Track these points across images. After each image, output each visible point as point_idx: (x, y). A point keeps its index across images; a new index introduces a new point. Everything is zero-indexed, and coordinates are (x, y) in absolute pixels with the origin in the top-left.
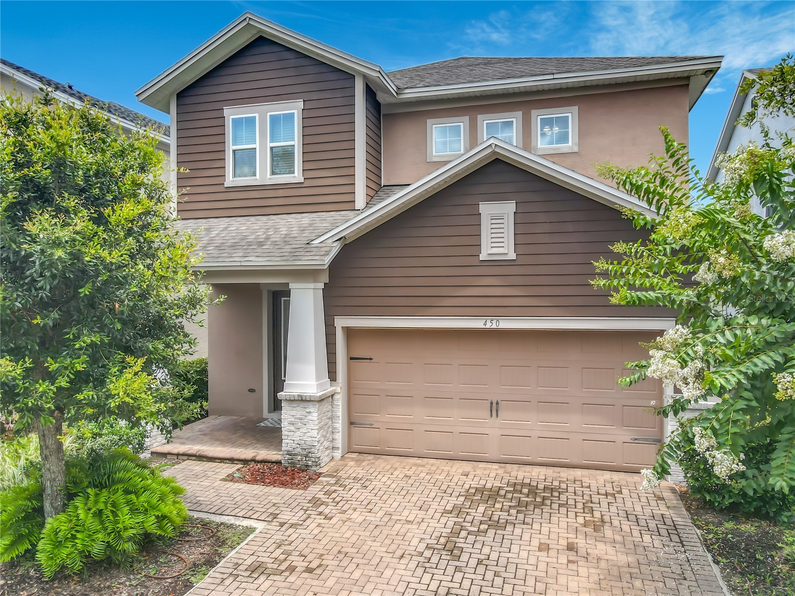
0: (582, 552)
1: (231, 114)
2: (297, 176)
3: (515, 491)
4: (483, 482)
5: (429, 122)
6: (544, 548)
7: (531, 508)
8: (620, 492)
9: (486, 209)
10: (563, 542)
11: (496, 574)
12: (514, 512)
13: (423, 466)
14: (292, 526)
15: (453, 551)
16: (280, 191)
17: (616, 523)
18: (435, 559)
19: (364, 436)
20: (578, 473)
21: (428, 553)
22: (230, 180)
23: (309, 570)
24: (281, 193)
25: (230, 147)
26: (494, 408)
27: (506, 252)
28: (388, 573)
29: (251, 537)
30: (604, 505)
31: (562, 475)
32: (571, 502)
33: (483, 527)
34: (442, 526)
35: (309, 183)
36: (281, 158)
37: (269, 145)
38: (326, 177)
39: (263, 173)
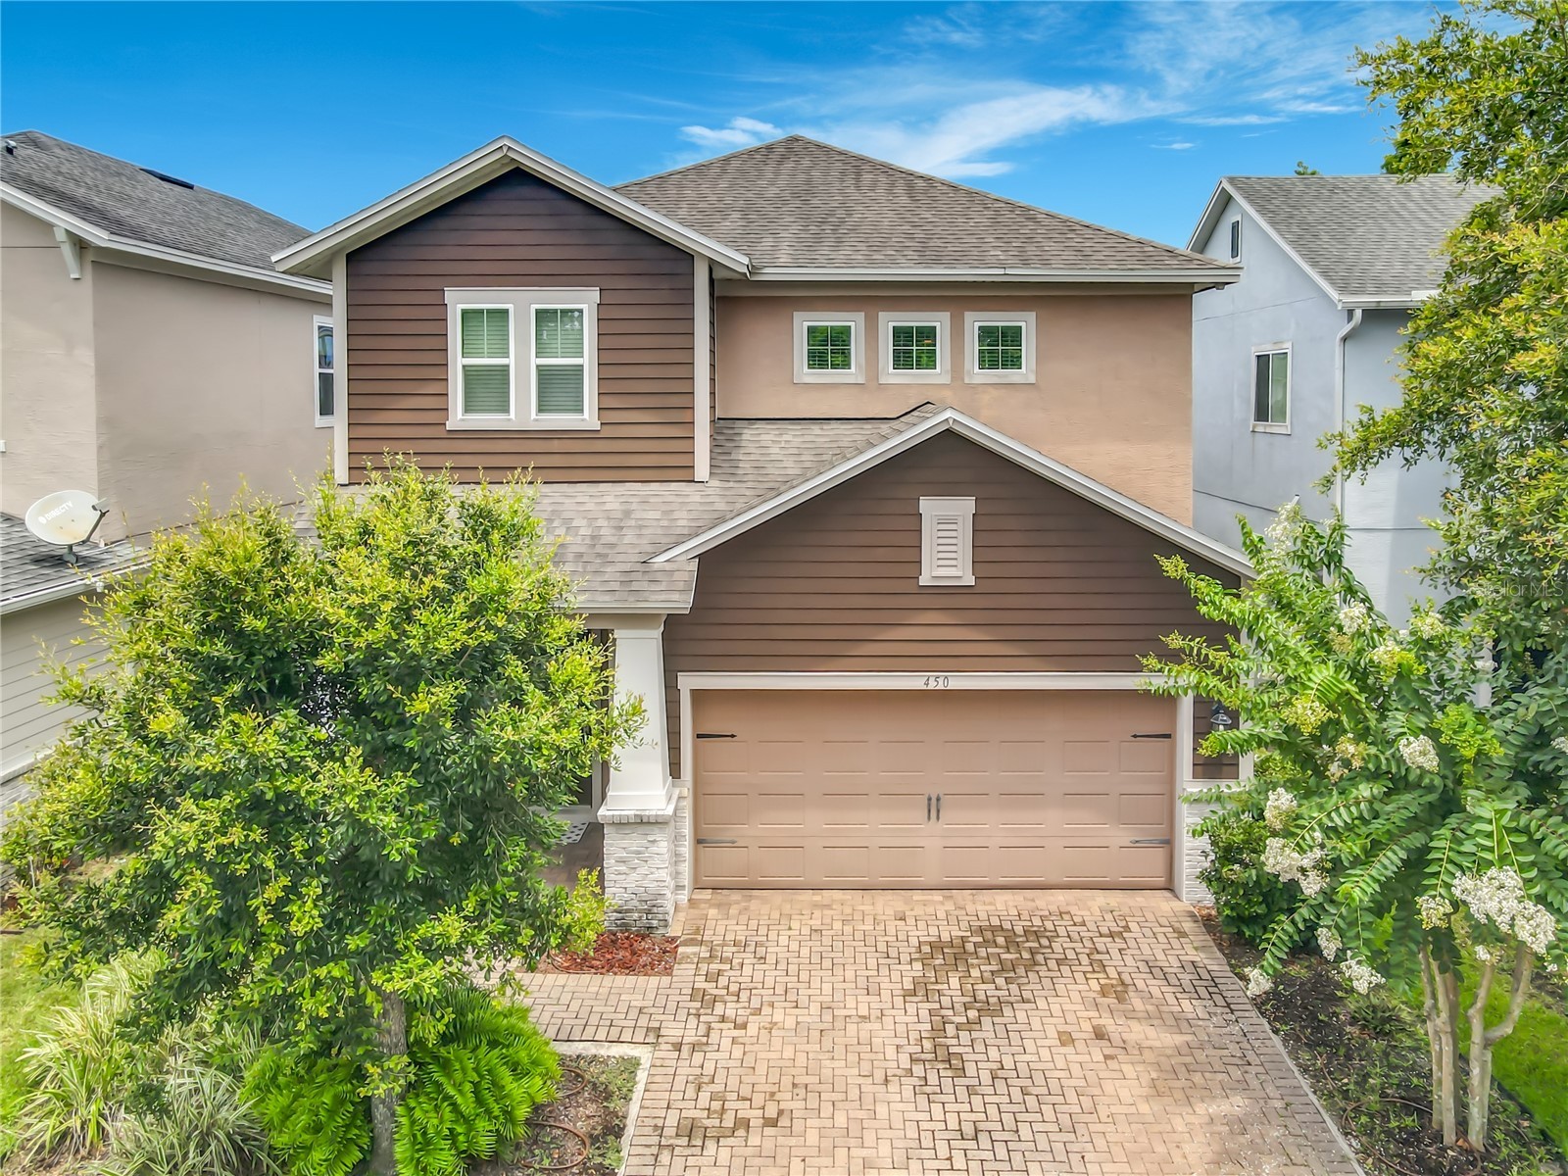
0: (1116, 1038)
1: (458, 301)
2: (588, 418)
3: (986, 943)
4: (933, 931)
5: (798, 315)
6: (1065, 1039)
7: (1021, 971)
8: (1127, 928)
9: (930, 507)
10: (1087, 1026)
11: (1024, 1092)
12: (1000, 981)
13: (829, 907)
14: (694, 1048)
15: (953, 1063)
16: (556, 442)
17: (1140, 984)
18: (933, 1078)
20: (1060, 898)
21: (918, 1070)
22: (458, 417)
23: (772, 1123)
24: (555, 446)
25: (458, 362)
26: (934, 807)
27: (960, 574)
28: (882, 1110)
29: (641, 1073)
30: (1115, 953)
31: (1041, 903)
32: (1071, 955)
33: (973, 1014)
34: (914, 1018)
35: (608, 432)
36: (556, 386)
37: (535, 362)
38: (643, 425)
39: (523, 411)
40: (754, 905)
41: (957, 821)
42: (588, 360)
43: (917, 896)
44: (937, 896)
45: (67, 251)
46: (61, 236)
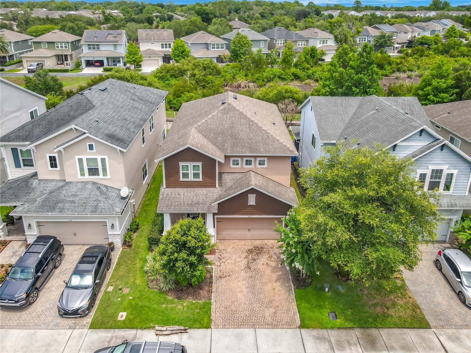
0: (269, 265)
1: (181, 164)
2: (201, 179)
3: (256, 249)
4: (249, 247)
5: (231, 158)
6: (263, 264)
7: (259, 254)
8: (274, 247)
9: (250, 196)
10: (266, 263)
11: (257, 272)
12: (256, 256)
13: (235, 243)
14: (219, 266)
15: (249, 268)
16: (196, 182)
17: (273, 256)
18: (247, 270)
19: (221, 237)
20: (266, 241)
21: (245, 269)
22: (181, 179)
23: (229, 276)
25: (181, 172)
26: (249, 230)
27: (254, 204)
28: (241, 274)
29: (214, 270)
30: (271, 251)
31: (263, 242)
32: (266, 251)
33: (252, 261)
34: (245, 261)
35: (204, 181)
36: (196, 175)
37: (193, 172)
38: (209, 180)
39: (191, 178)
40: (225, 243)
41: (252, 232)
42: (200, 172)
43: (247, 241)
44: (249, 241)
45: (119, 152)
46: (118, 150)
